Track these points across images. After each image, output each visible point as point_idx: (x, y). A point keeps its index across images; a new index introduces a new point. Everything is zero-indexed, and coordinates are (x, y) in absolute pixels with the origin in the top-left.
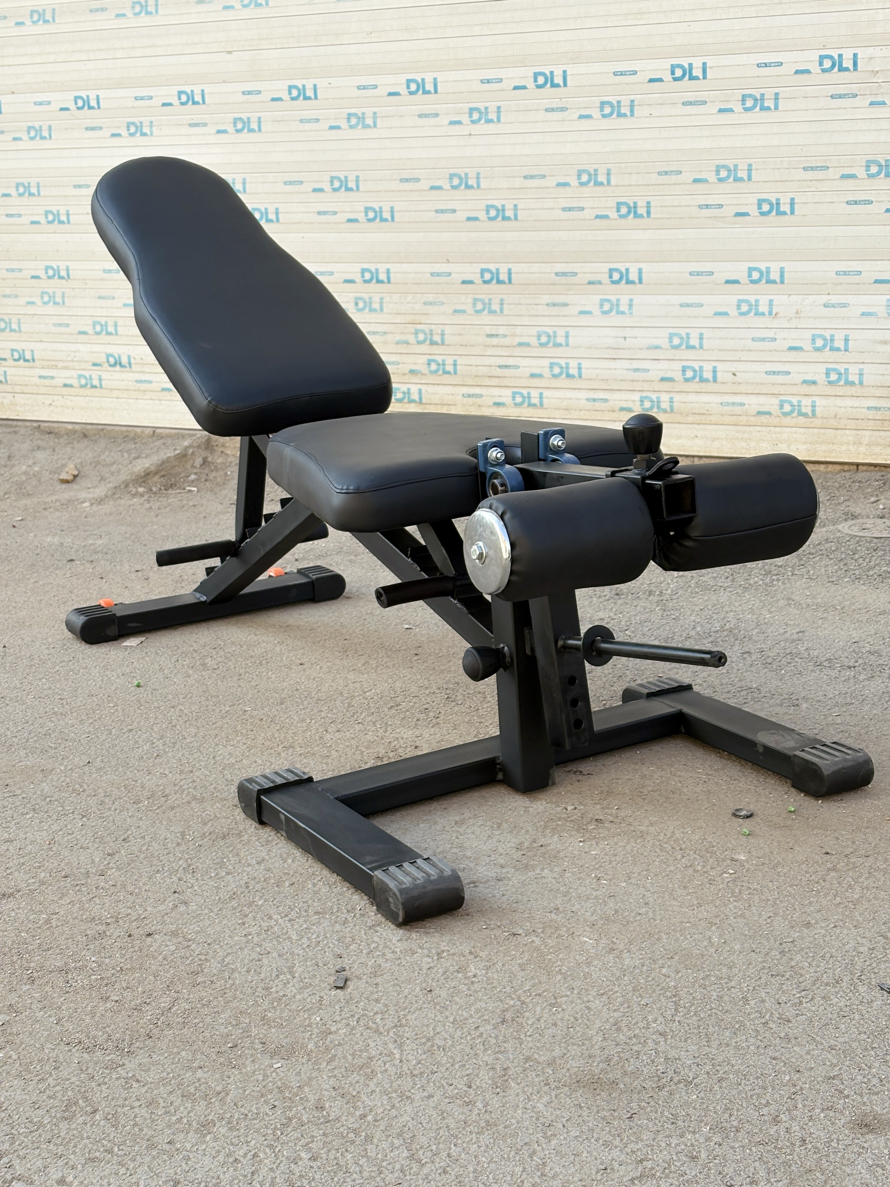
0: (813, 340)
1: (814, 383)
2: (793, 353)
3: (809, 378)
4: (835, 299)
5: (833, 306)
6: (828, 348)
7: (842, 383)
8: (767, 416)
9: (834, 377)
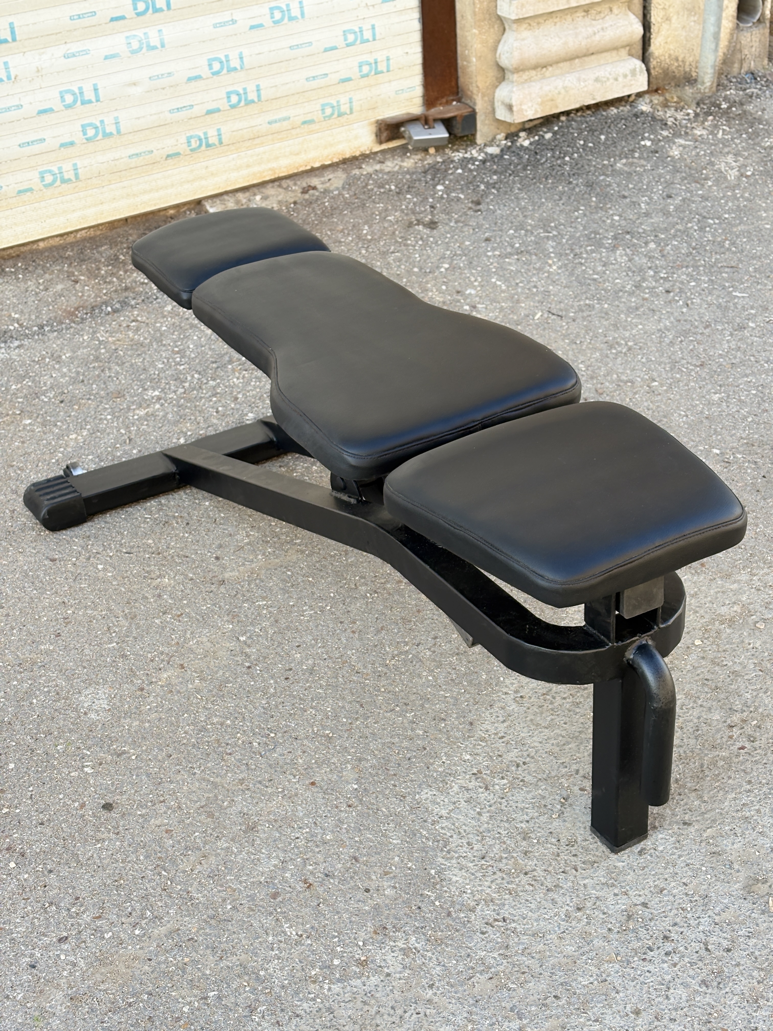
0: (62, 97)
1: (72, 144)
2: (44, 117)
3: (67, 140)
4: (74, 48)
5: (74, 56)
6: (79, 103)
7: (100, 136)
8: (29, 194)
9: (91, 132)
